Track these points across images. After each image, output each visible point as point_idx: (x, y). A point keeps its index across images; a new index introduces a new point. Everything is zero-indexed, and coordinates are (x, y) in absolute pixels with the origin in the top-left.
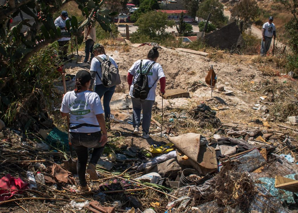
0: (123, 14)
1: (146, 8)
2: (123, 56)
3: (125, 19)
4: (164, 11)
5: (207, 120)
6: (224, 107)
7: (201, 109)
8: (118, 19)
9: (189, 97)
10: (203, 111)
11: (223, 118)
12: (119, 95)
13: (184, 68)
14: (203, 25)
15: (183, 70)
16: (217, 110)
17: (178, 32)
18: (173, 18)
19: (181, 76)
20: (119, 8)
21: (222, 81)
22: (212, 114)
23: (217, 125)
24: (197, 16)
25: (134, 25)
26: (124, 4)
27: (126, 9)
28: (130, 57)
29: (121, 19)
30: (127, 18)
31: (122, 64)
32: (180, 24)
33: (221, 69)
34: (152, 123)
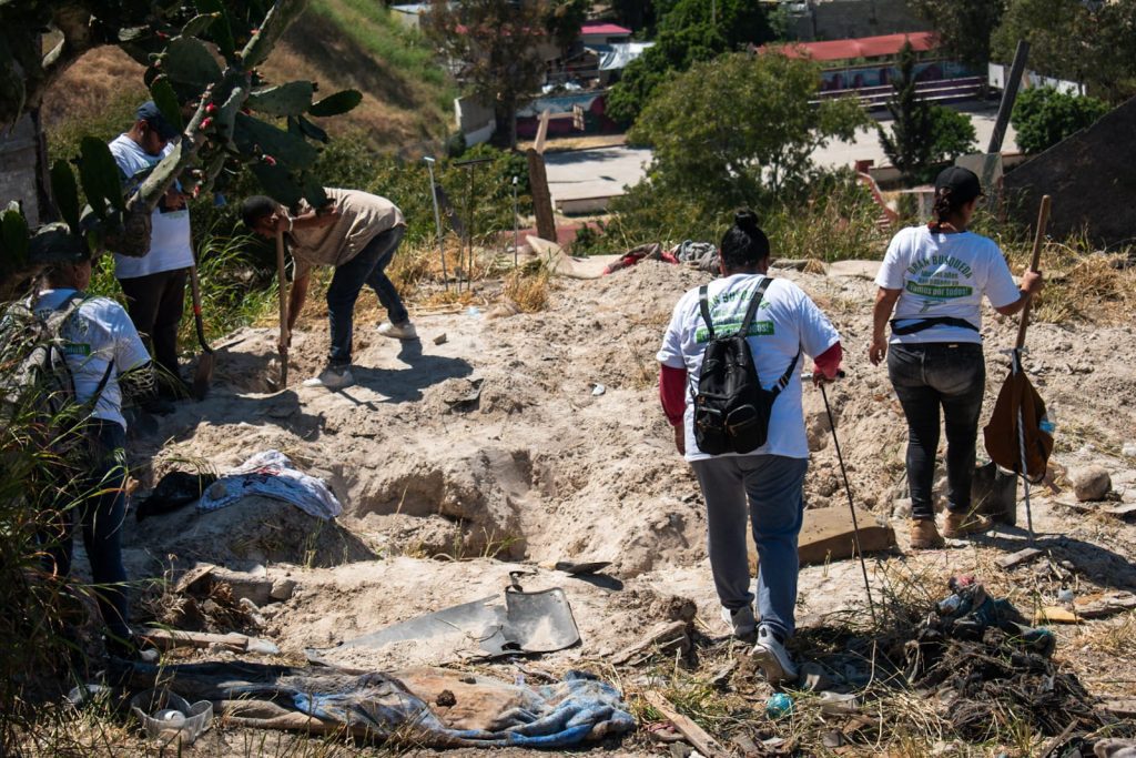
0: (561, 89)
1: (696, 43)
2: (506, 338)
3: (577, 112)
4: (791, 50)
5: (996, 688)
6: (1110, 597)
7: (960, 621)
8: (534, 121)
9: (896, 553)
10: (974, 635)
11: (1103, 669)
12: (465, 574)
13: (872, 379)
14: (1035, 111)
15: (864, 390)
16: (1070, 616)
17: (894, 160)
18: (855, 86)
19: (860, 429)
20: (536, 57)
21: (1100, 438)
22: (1031, 649)
23: (1060, 713)
24: (998, 62)
25: (629, 145)
26: (567, 27)
27: (582, 59)
28: (551, 337)
29: (554, 116)
30: (587, 105)
31: (501, 388)
32: (901, 114)
33: (1097, 368)
34: (662, 733)
